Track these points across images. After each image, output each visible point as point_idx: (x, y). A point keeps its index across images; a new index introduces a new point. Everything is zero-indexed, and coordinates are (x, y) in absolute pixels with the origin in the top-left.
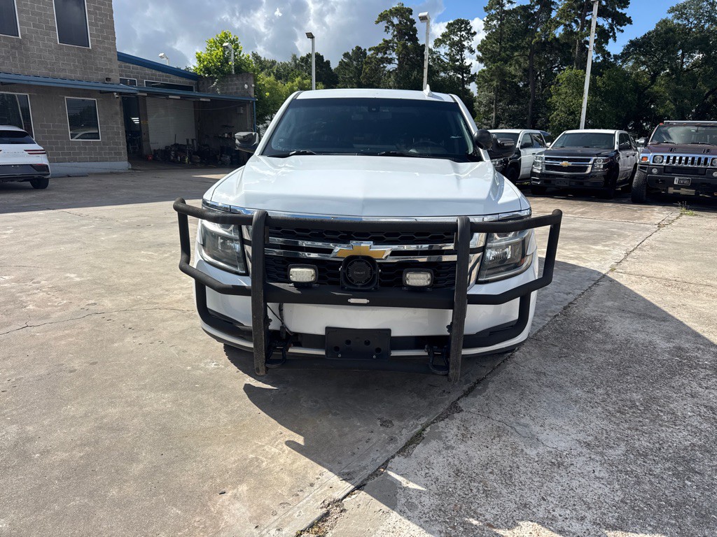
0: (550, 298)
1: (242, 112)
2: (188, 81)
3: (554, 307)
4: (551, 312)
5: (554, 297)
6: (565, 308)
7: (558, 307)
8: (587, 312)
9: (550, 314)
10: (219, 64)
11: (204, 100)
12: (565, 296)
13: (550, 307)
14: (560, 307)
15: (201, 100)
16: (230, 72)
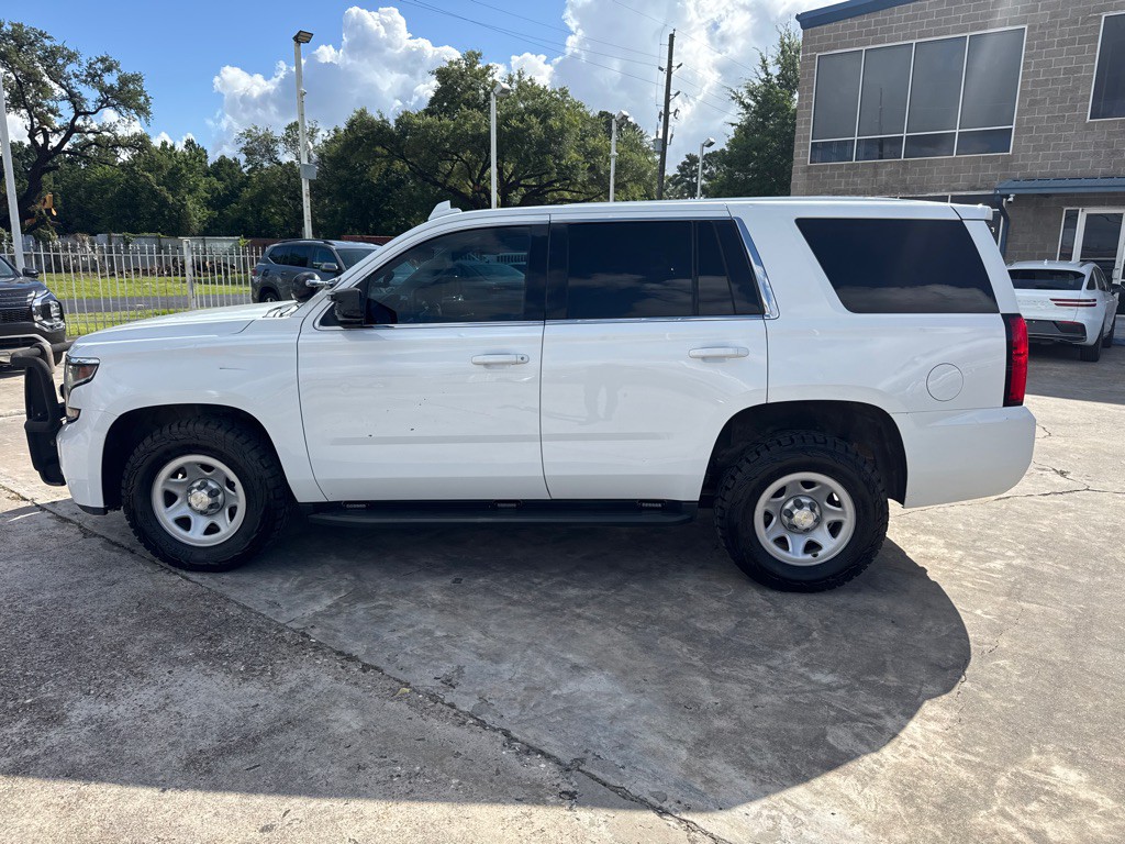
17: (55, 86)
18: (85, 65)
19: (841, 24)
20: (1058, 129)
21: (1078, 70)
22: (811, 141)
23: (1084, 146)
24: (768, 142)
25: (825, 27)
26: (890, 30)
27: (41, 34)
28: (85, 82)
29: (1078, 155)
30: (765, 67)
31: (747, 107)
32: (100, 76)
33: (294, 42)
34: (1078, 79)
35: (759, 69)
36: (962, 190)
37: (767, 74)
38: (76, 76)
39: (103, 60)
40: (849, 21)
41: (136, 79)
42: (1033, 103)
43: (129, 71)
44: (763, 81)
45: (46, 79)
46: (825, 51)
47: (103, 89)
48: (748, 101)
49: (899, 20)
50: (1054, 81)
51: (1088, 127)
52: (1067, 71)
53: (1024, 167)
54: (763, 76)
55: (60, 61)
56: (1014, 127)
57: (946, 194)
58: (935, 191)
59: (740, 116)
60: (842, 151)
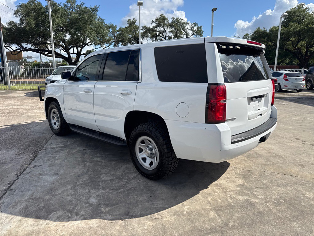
0: (45, 159)
3: (43, 154)
4: (43, 152)
5: (43, 161)
6: (36, 156)
7: (40, 156)
8: (25, 156)
9: (44, 150)
12: (36, 164)
13: (44, 154)
14: (39, 155)
17: (184, 31)
18: (190, 25)
27: (182, 19)
28: (190, 29)
32: (193, 28)
33: (212, 11)
38: (188, 28)
39: (194, 24)
41: (201, 27)
43: (199, 25)
45: (182, 30)
47: (193, 31)
55: (185, 25)
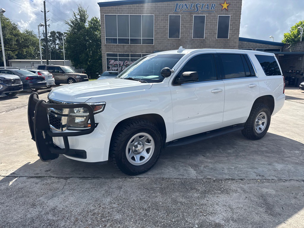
1: (300, 59)
2: (278, 47)
10: (294, 37)
11: (280, 55)
15: (279, 55)
16: (299, 41)
19: (110, 7)
20: (163, 40)
21: (165, 26)
22: (106, 38)
23: (168, 44)
24: (81, 37)
25: (106, 7)
26: (123, 11)
29: (167, 46)
30: (75, 16)
31: (71, 26)
34: (165, 29)
35: (73, 16)
36: (144, 53)
37: (76, 18)
40: (112, 7)
42: (157, 33)
44: (75, 19)
46: (107, 14)
48: (72, 24)
49: (125, 9)
50: (161, 28)
51: (168, 39)
52: (163, 26)
53: (157, 48)
54: (75, 18)
56: (154, 38)
57: (141, 54)
58: (138, 53)
59: (69, 29)
60: (115, 41)
